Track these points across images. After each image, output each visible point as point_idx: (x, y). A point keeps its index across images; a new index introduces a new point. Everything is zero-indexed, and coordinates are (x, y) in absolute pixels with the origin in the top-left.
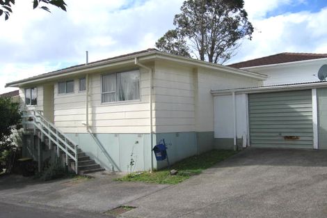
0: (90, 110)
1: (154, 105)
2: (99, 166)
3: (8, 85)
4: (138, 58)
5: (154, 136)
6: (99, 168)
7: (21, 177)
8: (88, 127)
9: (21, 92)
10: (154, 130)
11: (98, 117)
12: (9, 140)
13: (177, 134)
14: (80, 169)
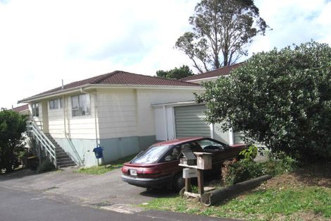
0: (67, 121)
1: (97, 119)
2: (73, 162)
3: (19, 102)
4: (83, 88)
5: (99, 141)
6: (73, 164)
7: (30, 170)
8: (66, 134)
9: (29, 106)
10: (98, 137)
11: (71, 127)
12: (23, 143)
13: (120, 139)
14: (58, 164)
